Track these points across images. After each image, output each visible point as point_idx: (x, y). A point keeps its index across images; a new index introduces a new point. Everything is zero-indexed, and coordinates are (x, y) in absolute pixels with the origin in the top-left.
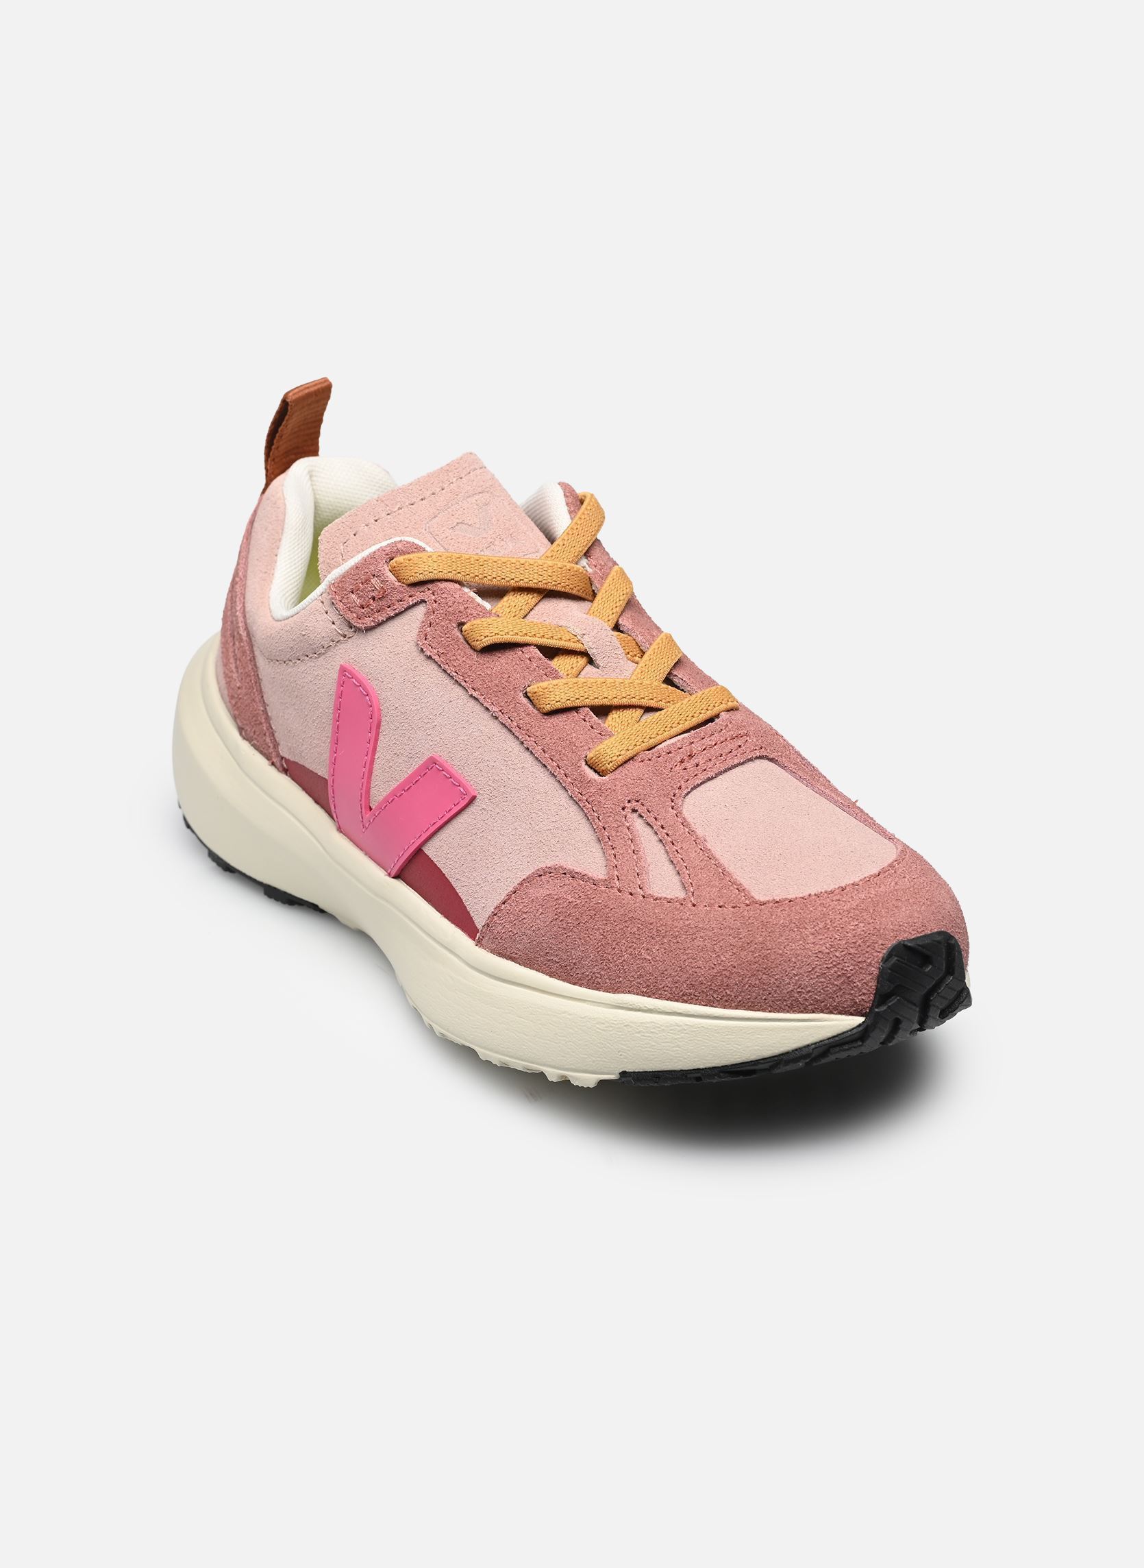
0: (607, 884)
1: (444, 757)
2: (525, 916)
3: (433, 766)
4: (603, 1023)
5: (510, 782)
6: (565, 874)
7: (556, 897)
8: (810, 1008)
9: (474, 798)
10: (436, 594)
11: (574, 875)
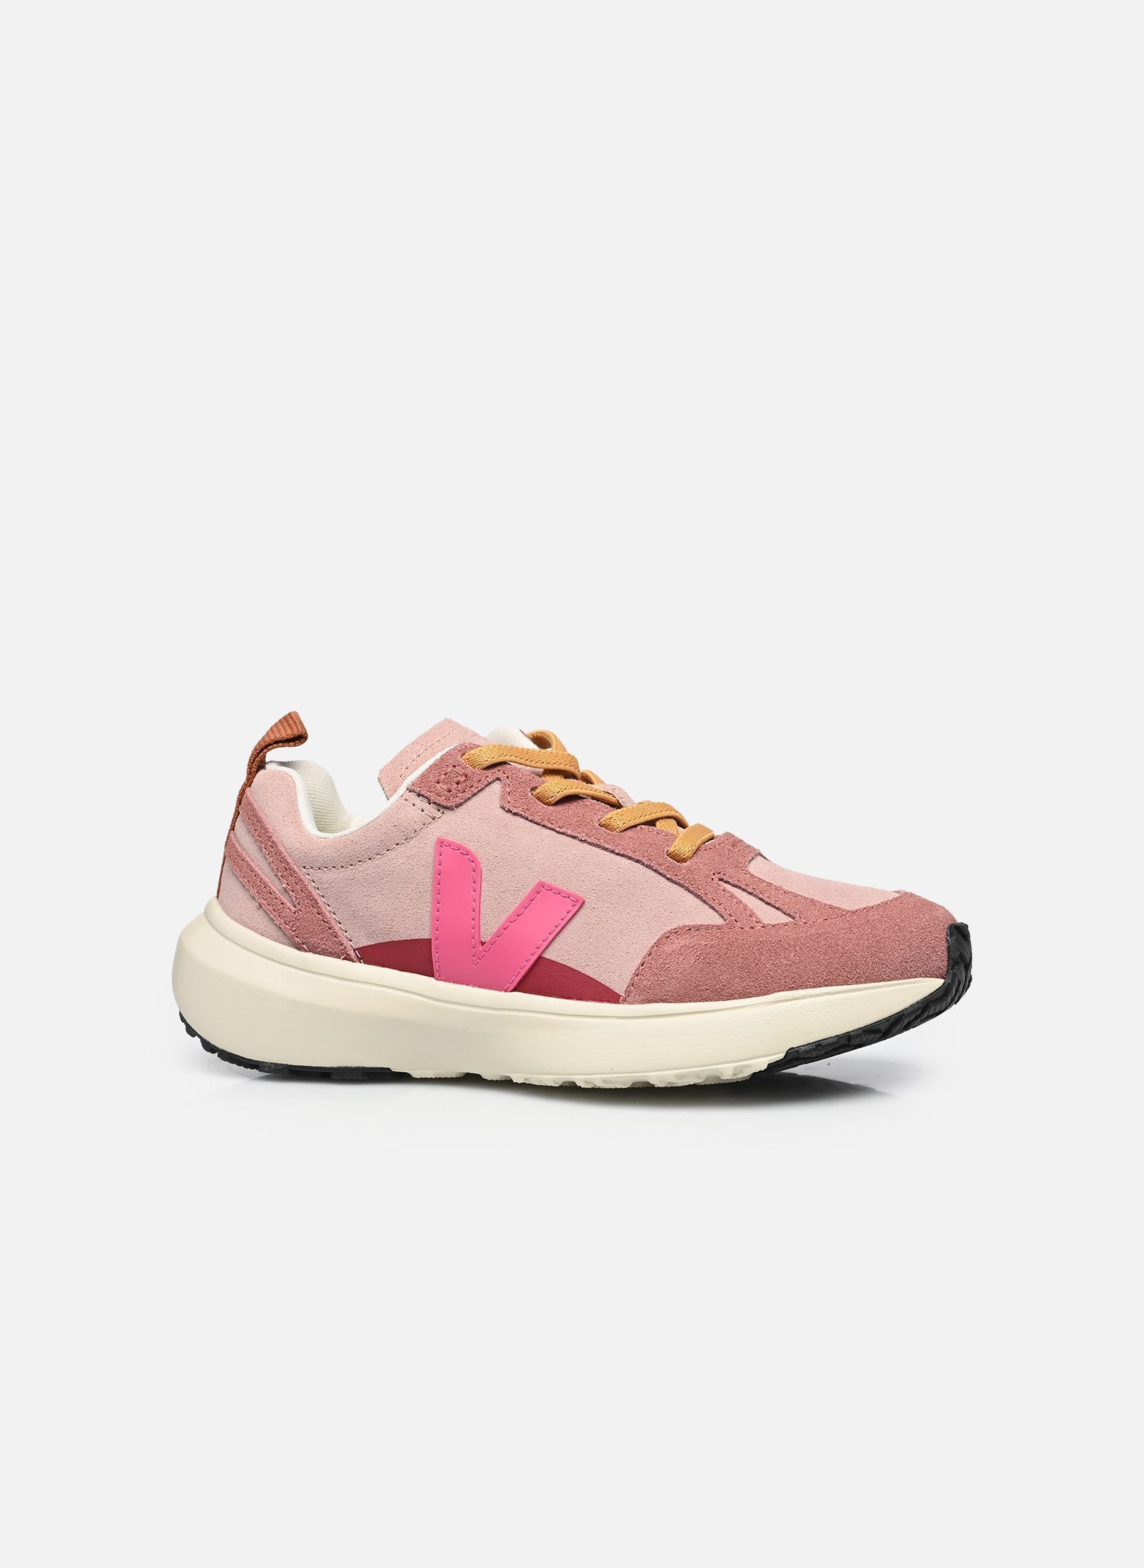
0: (730, 926)
1: (548, 880)
2: (667, 966)
3: (541, 888)
4: (769, 1015)
5: (611, 882)
6: (690, 929)
7: (691, 945)
8: (914, 973)
9: (584, 902)
10: (506, 772)
11: (698, 928)
